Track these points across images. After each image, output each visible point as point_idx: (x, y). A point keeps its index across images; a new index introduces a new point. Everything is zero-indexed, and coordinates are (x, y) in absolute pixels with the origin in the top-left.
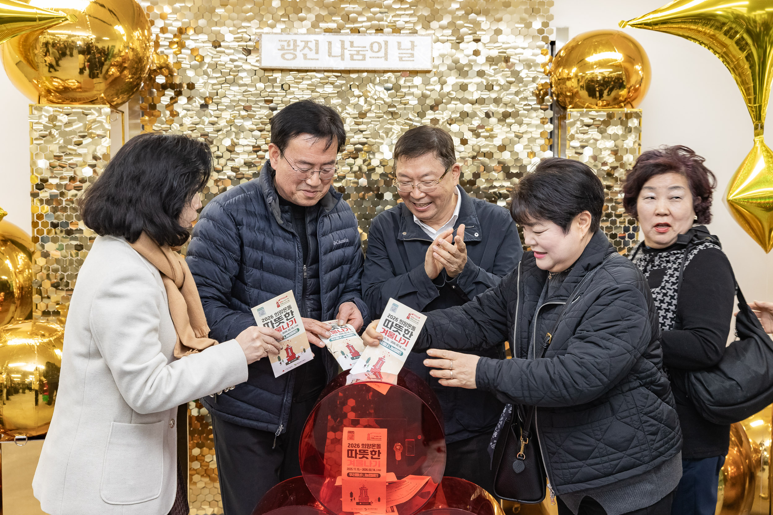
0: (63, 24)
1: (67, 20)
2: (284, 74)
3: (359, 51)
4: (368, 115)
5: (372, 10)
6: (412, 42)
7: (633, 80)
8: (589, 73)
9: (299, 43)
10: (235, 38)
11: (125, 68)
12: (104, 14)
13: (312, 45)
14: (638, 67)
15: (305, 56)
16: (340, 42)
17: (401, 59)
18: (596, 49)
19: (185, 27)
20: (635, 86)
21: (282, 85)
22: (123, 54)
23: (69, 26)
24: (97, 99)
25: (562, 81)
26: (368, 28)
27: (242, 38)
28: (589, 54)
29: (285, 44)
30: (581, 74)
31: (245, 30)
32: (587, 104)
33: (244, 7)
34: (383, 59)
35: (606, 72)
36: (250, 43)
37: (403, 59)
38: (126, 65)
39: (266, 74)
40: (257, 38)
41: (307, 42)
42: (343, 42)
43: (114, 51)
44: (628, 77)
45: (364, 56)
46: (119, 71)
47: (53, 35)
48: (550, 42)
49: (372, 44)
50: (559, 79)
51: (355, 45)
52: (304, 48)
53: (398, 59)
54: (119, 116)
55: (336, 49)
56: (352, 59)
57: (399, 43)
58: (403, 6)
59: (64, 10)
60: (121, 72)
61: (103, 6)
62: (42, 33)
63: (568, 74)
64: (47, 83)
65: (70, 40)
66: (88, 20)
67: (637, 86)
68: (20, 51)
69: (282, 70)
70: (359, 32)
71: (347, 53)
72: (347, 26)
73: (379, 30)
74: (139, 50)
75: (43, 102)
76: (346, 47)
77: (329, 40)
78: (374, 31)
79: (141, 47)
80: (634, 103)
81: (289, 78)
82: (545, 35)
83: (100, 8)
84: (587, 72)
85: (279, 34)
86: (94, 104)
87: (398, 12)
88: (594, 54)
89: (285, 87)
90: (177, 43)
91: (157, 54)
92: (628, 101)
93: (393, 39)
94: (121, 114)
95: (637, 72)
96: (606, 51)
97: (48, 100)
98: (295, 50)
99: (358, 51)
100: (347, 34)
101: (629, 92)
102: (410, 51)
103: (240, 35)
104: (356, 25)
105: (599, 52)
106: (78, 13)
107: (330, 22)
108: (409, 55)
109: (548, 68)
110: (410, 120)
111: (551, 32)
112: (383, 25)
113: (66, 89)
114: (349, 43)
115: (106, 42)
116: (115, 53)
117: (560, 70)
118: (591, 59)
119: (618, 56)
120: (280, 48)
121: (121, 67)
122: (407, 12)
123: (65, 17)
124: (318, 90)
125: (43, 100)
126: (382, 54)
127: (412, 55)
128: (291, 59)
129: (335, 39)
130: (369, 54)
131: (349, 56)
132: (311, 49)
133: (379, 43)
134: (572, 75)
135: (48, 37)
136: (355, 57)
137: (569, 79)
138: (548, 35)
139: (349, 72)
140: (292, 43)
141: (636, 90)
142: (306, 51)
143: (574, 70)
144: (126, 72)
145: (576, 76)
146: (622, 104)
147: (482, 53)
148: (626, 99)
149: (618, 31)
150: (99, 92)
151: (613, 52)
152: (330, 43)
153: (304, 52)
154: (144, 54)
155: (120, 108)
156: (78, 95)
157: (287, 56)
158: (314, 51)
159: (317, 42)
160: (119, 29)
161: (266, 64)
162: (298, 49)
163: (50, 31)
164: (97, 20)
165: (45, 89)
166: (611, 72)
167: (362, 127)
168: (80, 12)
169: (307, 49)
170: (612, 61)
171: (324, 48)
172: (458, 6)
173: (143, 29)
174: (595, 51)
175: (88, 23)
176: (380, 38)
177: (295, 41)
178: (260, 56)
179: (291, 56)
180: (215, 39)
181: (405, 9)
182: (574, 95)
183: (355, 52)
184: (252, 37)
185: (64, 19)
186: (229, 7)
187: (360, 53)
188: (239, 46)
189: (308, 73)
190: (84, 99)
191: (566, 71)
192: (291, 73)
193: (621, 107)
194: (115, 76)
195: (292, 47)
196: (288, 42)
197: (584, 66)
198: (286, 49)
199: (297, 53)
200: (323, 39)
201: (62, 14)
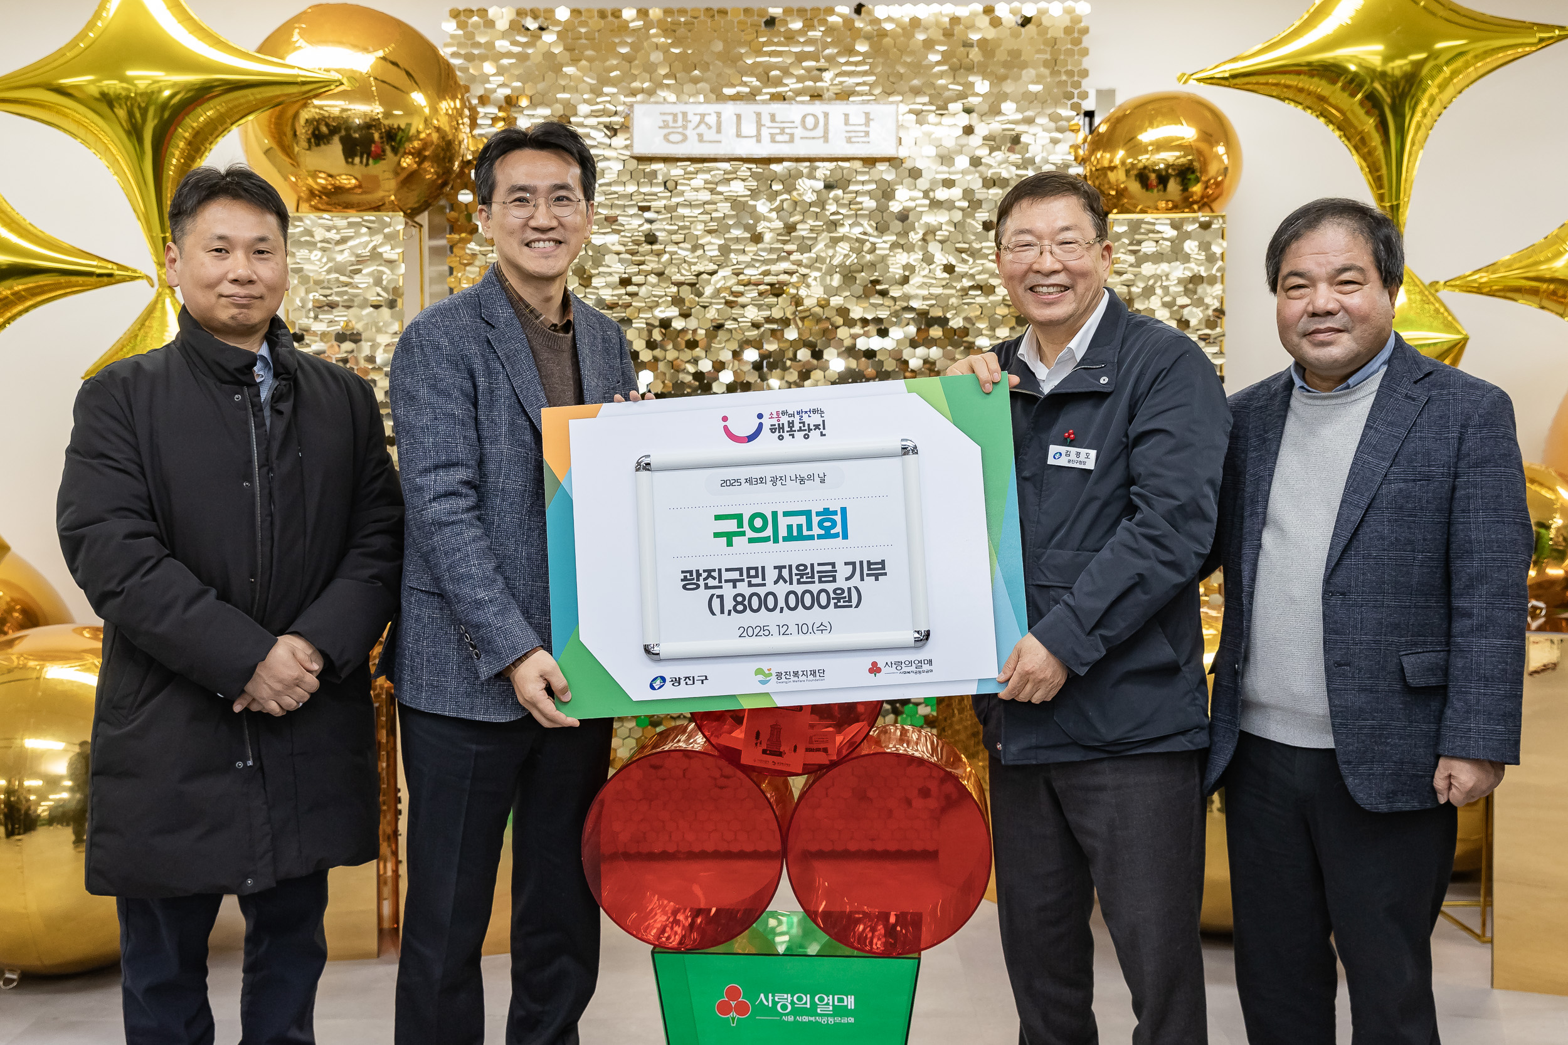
0: (335, 91)
1: (342, 84)
2: (668, 165)
3: (784, 128)
4: (798, 227)
5: (805, 64)
6: (867, 114)
7: (1213, 169)
8: (1144, 159)
9: (690, 117)
10: (592, 111)
11: (426, 157)
12: (396, 76)
13: (711, 120)
14: (1221, 149)
15: (701, 139)
16: (754, 116)
17: (849, 140)
18: (1154, 122)
19: (515, 94)
20: (1216, 179)
21: (665, 183)
22: (423, 136)
23: (343, 95)
24: (383, 205)
25: (1102, 172)
26: (798, 93)
27: (603, 110)
28: (1142, 129)
29: (670, 118)
30: (1130, 160)
31: (608, 98)
32: (1139, 207)
33: (608, 63)
34: (822, 140)
35: (1171, 157)
36: (615, 119)
37: (853, 140)
38: (427, 153)
39: (640, 167)
40: (626, 110)
41: (703, 116)
42: (758, 115)
43: (409, 131)
44: (1205, 165)
45: (792, 135)
46: (416, 162)
47: (321, 108)
48: (1083, 112)
49: (804, 117)
50: (1097, 170)
51: (777, 119)
52: (698, 126)
53: (845, 140)
54: (414, 231)
55: (749, 128)
56: (773, 141)
57: (846, 115)
58: (852, 59)
59: (337, 71)
60: (419, 164)
61: (395, 64)
62: (305, 105)
63: (1111, 161)
64: (310, 181)
65: (345, 115)
66: (373, 84)
67: (1220, 179)
68: (271, 132)
69: (665, 160)
70: (785, 99)
71: (765, 132)
72: (764, 91)
73: (816, 96)
74: (447, 129)
75: (304, 210)
76: (763, 123)
77: (737, 112)
78: (808, 98)
79: (451, 126)
80: (1215, 206)
81: (676, 171)
82: (1076, 100)
83: (390, 66)
84: (1140, 158)
85: (661, 103)
86: (379, 211)
87: (845, 68)
88: (1149, 130)
89: (670, 185)
90: (504, 119)
91: (473, 136)
92: (1206, 203)
93: (837, 110)
94: (418, 230)
95: (1218, 157)
96: (1167, 124)
97: (311, 206)
98: (685, 127)
99: (783, 130)
100: (764, 102)
101: (1206, 188)
102: (863, 128)
103: (601, 107)
104: (779, 89)
105: (1157, 127)
106: (358, 75)
107: (740, 85)
108: (863, 134)
109: (1081, 152)
110: (865, 234)
111: (1084, 96)
112: (822, 88)
113: (339, 190)
114: (769, 117)
115: (399, 118)
116: (411, 134)
117: (1099, 156)
118: (1147, 136)
119: (1187, 132)
120: (662, 124)
121: (419, 154)
122: (859, 69)
123: (339, 81)
124: (720, 189)
125: (304, 206)
126: (819, 132)
127: (867, 134)
128: (678, 143)
129: (747, 110)
130: (799, 132)
131: (769, 136)
132: (710, 127)
133: (814, 115)
134: (1117, 161)
135: (313, 110)
136: (779, 138)
137: (1112, 169)
138: (1080, 101)
139: (768, 161)
140: (680, 117)
141: (1218, 184)
142: (702, 129)
143: (1121, 154)
144: (426, 165)
145: (1123, 163)
146: (1196, 207)
147: (976, 130)
148: (1202, 197)
149: (1189, 94)
150: (387, 194)
151: (1179, 126)
152: (739, 117)
153: (700, 130)
154: (455, 136)
155: (418, 219)
156: (354, 198)
157: (672, 138)
158: (714, 129)
159: (719, 115)
160: (418, 98)
161: (640, 149)
162: (691, 126)
163: (316, 102)
164: (385, 85)
165: (308, 189)
166: (1178, 158)
167: (788, 247)
168: (361, 73)
169: (703, 127)
170: (1178, 139)
171: (729, 124)
172: (938, 58)
173: (454, 98)
174: (1151, 125)
175: (374, 89)
176: (818, 108)
177: (685, 114)
178: (631, 138)
179: (679, 138)
180: (562, 113)
181: (856, 64)
182: (1121, 193)
183: (778, 131)
184: (620, 108)
185: (338, 84)
186: (584, 62)
187: (784, 131)
188: (599, 123)
189: (706, 165)
190: (364, 204)
191: (1108, 155)
192: (679, 164)
193: (1195, 212)
194: (411, 169)
195: (680, 123)
196: (675, 115)
197: (1135, 148)
198: (671, 126)
199: (689, 132)
200: (729, 110)
201: (335, 76)
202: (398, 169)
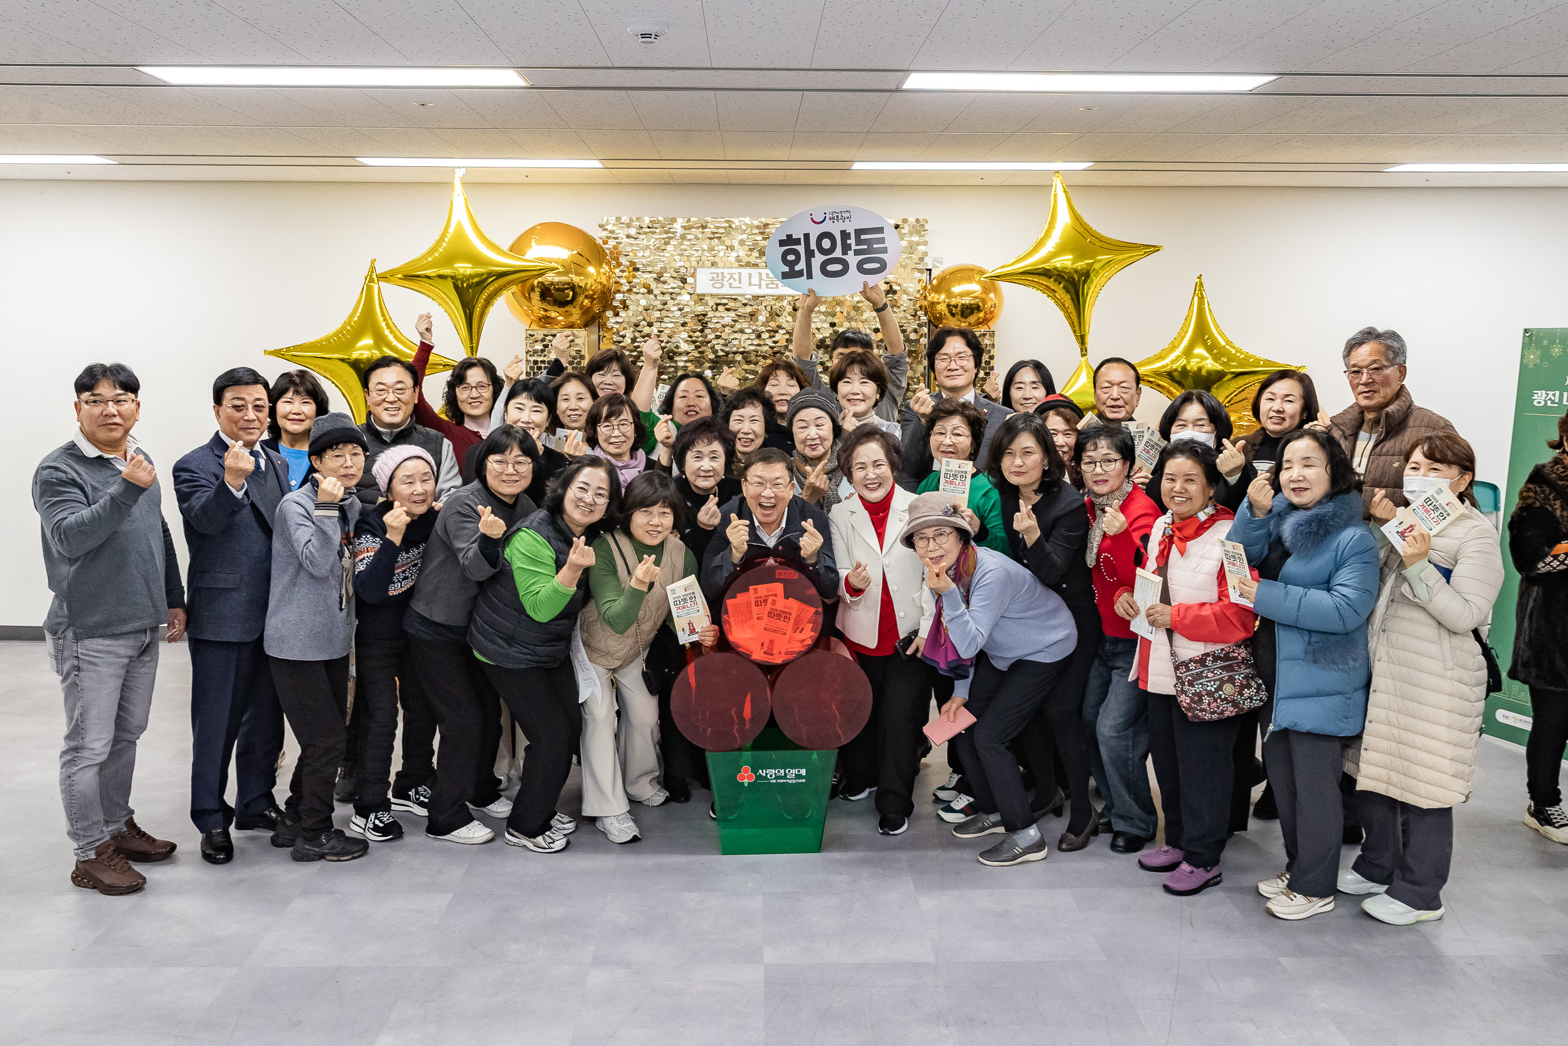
8: (954, 301)
9: (725, 275)
11: (594, 299)
12: (582, 261)
13: (736, 276)
14: (992, 295)
15: (730, 284)
16: (759, 275)
18: (960, 281)
21: (712, 307)
25: (933, 304)
28: (954, 286)
29: (715, 275)
35: (966, 301)
39: (699, 298)
41: (732, 275)
43: (587, 287)
44: (984, 301)
46: (589, 301)
50: (931, 303)
55: (755, 281)
56: (767, 287)
60: (592, 302)
61: (580, 254)
62: (539, 279)
63: (938, 299)
64: (537, 313)
66: (569, 265)
67: (992, 309)
69: (712, 295)
71: (763, 283)
75: (534, 326)
76: (763, 278)
77: (750, 273)
80: (989, 324)
81: (717, 301)
83: (579, 256)
84: (952, 299)
85: (710, 267)
88: (957, 286)
89: (714, 308)
92: (985, 322)
95: (991, 299)
96: (966, 283)
97: (538, 325)
98: (723, 280)
99: (773, 282)
100: (763, 269)
101: (985, 315)
105: (962, 284)
106: (565, 261)
111: (929, 261)
114: (766, 276)
115: (581, 281)
117: (932, 295)
118: (957, 289)
119: (975, 287)
120: (712, 280)
121: (591, 298)
123: (557, 268)
128: (720, 288)
129: (754, 272)
131: (765, 285)
132: (735, 280)
134: (941, 300)
135: (543, 280)
136: (770, 286)
137: (939, 303)
139: (764, 297)
140: (721, 275)
141: (992, 312)
142: (732, 281)
143: (943, 296)
144: (594, 302)
145: (945, 301)
146: (980, 325)
148: (983, 321)
151: (973, 284)
152: (750, 275)
153: (730, 281)
157: (717, 286)
158: (738, 282)
159: (740, 274)
160: (591, 270)
161: (699, 291)
162: (725, 280)
163: (544, 277)
164: (575, 265)
165: (536, 318)
166: (971, 300)
170: (972, 291)
171: (745, 278)
174: (957, 283)
177: (722, 273)
178: (695, 284)
179: (720, 285)
180: (659, 271)
183: (770, 282)
184: (689, 269)
188: (678, 276)
191: (936, 296)
195: (720, 278)
196: (718, 274)
197: (950, 295)
198: (716, 280)
199: (725, 283)
200: (745, 272)
201: (554, 265)
202: (582, 307)
